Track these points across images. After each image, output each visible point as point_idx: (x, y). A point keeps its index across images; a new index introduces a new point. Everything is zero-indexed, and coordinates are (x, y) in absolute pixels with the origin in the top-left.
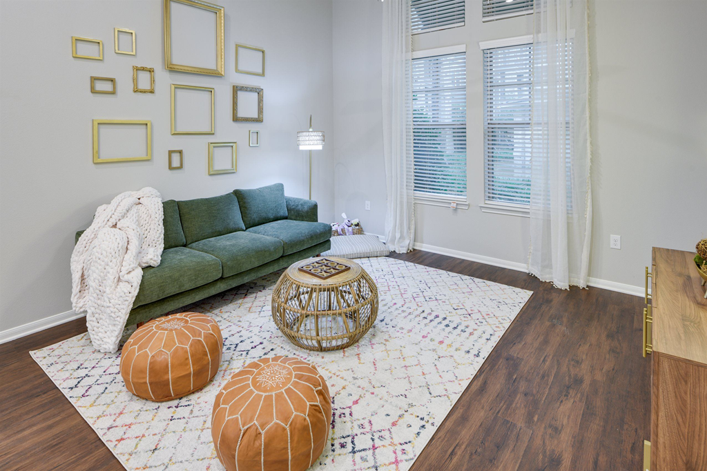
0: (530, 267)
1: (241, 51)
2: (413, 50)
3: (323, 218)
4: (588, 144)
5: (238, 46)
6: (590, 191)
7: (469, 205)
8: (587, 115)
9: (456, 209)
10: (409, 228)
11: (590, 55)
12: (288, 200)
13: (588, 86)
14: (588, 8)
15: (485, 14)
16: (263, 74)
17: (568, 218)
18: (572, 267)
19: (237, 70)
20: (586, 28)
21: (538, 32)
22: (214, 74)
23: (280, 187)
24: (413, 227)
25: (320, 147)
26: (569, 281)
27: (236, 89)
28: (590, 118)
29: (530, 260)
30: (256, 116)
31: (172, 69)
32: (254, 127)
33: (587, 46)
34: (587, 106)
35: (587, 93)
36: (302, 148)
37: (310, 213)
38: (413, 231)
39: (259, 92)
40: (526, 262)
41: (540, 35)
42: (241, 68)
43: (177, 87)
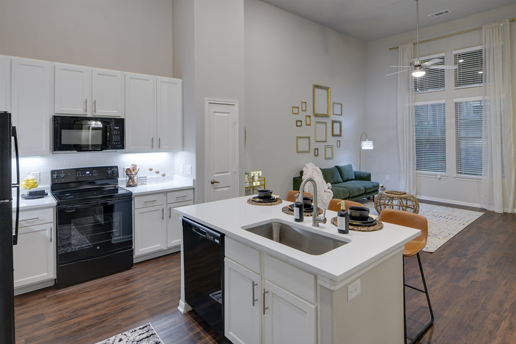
0: (482, 205)
1: (334, 104)
2: (415, 102)
3: (373, 179)
4: (513, 147)
5: (333, 103)
6: (514, 169)
7: (447, 176)
8: (512, 134)
9: (440, 179)
10: (414, 188)
11: (513, 107)
12: (355, 172)
13: (512, 121)
14: (512, 85)
15: (456, 86)
16: (341, 115)
17: (502, 181)
18: (504, 205)
19: (333, 114)
20: (511, 94)
21: (486, 95)
22: (326, 116)
23: (350, 166)
24: (415, 187)
25: (372, 148)
26: (503, 210)
27: (333, 122)
28: (514, 135)
29: (482, 202)
30: (339, 134)
31: (316, 115)
32: (338, 138)
33: (511, 102)
34: (512, 130)
35: (512, 124)
36: (363, 148)
37: (367, 178)
38: (415, 189)
39: (340, 123)
40: (479, 203)
41: (486, 97)
42: (335, 113)
43: (317, 122)
